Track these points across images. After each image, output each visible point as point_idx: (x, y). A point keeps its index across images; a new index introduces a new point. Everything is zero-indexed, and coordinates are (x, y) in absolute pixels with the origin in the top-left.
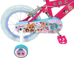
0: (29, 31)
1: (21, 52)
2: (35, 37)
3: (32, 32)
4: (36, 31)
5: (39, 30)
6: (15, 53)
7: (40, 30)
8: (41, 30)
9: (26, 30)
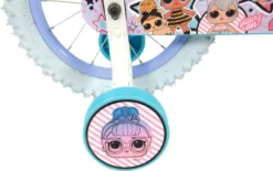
0: (159, 23)
1: (126, 133)
2: (187, 65)
3: (180, 31)
4: (199, 20)
5: (215, 15)
6: (88, 143)
7: (222, 14)
8: (231, 13)
9: (145, 16)
